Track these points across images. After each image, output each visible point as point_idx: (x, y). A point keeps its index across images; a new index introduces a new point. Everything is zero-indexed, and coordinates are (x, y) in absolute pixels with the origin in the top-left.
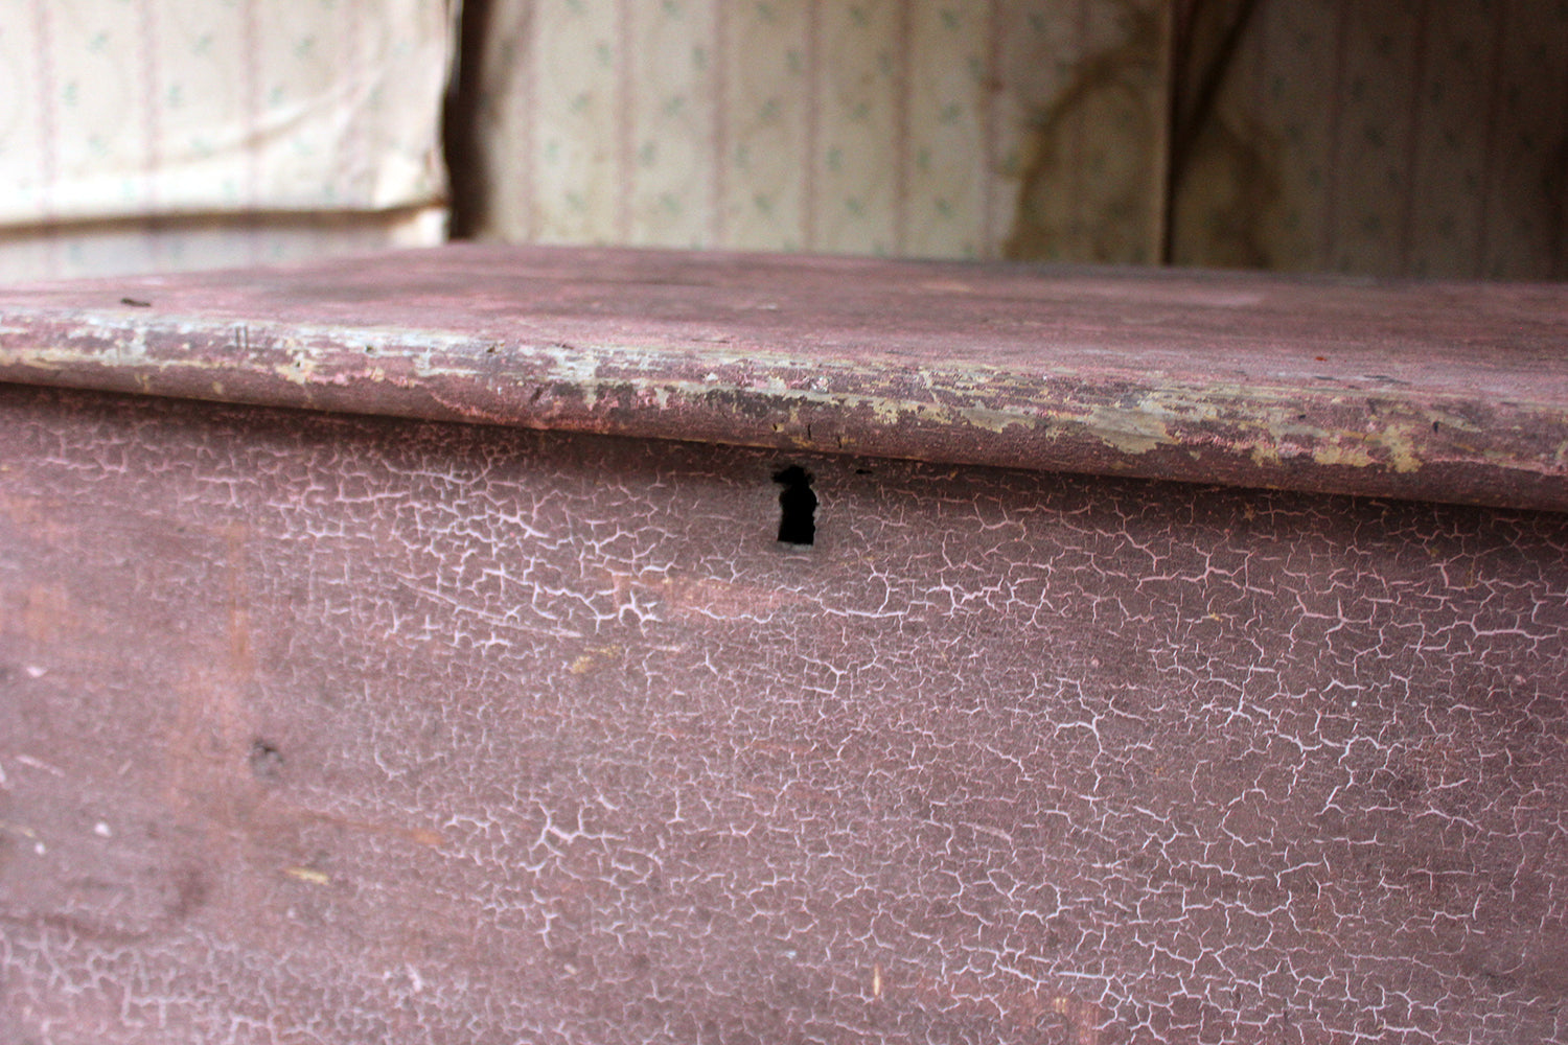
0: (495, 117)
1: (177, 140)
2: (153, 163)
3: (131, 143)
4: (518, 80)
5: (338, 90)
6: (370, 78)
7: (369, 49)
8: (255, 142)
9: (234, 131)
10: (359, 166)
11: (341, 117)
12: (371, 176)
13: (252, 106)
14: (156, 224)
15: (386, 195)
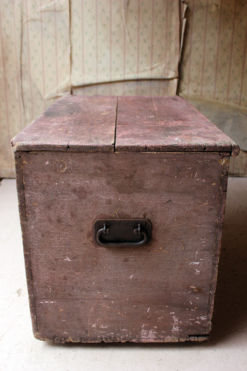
0: (185, 65)
1: (141, 69)
2: (138, 72)
3: (135, 69)
4: (188, 60)
5: (163, 61)
6: (168, 60)
7: (168, 56)
8: (152, 69)
9: (149, 68)
10: (166, 72)
11: (164, 65)
12: (168, 74)
13: (152, 64)
14: (138, 80)
15: (170, 76)
